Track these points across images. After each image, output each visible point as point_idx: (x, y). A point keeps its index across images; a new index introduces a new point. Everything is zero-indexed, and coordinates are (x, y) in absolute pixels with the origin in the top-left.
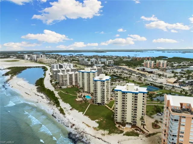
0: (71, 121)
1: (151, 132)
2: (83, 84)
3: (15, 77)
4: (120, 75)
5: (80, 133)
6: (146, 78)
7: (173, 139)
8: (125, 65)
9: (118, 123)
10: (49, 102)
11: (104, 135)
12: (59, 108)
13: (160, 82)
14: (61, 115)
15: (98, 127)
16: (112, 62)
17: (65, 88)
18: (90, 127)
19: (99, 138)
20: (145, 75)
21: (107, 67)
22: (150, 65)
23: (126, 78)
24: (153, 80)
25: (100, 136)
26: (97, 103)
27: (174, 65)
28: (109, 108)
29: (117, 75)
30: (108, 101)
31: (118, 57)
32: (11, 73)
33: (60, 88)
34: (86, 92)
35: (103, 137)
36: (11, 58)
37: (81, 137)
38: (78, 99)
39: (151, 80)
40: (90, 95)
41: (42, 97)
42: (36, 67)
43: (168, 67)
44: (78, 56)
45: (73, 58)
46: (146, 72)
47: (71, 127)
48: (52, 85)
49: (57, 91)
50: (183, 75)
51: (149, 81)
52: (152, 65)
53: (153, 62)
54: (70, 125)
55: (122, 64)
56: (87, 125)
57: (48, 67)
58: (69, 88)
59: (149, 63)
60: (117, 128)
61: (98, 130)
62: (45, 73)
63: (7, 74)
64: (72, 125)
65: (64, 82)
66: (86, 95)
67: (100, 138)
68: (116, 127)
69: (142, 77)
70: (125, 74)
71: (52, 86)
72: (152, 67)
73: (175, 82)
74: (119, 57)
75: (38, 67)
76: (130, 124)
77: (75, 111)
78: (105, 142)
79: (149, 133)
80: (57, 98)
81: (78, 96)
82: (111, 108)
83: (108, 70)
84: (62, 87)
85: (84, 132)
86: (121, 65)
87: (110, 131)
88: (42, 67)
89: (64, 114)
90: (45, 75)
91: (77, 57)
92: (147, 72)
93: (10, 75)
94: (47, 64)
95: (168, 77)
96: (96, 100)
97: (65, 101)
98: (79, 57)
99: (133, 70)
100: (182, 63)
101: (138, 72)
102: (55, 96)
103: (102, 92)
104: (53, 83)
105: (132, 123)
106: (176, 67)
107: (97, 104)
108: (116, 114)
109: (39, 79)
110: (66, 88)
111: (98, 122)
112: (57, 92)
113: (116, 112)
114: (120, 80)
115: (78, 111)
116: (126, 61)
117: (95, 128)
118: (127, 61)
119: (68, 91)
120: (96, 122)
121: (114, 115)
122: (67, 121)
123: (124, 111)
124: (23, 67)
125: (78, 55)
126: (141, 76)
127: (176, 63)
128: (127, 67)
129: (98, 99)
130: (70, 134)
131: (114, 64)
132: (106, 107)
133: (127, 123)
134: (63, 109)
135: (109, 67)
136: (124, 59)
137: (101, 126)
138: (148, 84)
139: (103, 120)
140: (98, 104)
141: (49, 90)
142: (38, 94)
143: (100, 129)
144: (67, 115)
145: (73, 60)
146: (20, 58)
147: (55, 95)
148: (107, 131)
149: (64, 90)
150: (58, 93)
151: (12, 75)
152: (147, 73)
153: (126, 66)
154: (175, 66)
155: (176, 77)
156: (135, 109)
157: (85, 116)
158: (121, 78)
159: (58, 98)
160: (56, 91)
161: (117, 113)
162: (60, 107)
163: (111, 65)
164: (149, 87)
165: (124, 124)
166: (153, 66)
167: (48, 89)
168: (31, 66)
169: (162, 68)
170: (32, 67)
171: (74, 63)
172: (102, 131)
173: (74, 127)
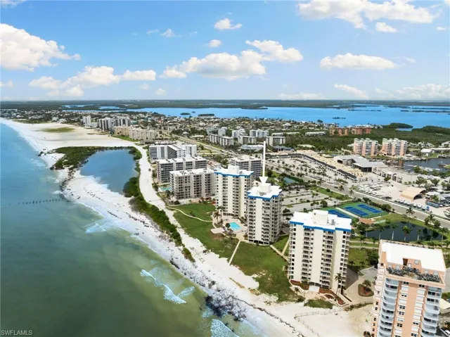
0: (208, 275)
1: (355, 303)
2: (225, 197)
3: (77, 174)
4: (299, 174)
5: (226, 299)
6: (355, 185)
7: (387, 317)
8: (312, 149)
9: (295, 281)
10: (159, 233)
11: (269, 303)
12: (181, 248)
13: (385, 195)
14: (188, 262)
15: (259, 288)
16: (281, 140)
17: (185, 203)
18: (243, 287)
19: (260, 309)
20: (354, 177)
21: (271, 154)
22: (367, 150)
23: (312, 182)
24: (371, 190)
25: (263, 306)
26: (254, 239)
27: (424, 151)
28: (277, 251)
29: (294, 175)
30: (275, 236)
31: (295, 123)
32: (67, 164)
33: (177, 203)
34: (229, 214)
35: (267, 308)
36: (54, 121)
37: (230, 305)
38: (216, 231)
39: (367, 189)
40: (239, 221)
41: (144, 222)
42: (115, 147)
43: (409, 155)
44: (203, 117)
45: (192, 126)
46: (358, 169)
47: (210, 286)
48: (158, 194)
49: (172, 210)
50: (438, 178)
51: (362, 192)
52: (373, 151)
53: (374, 143)
54: (207, 283)
55: (304, 146)
56: (237, 283)
57: (140, 148)
58: (195, 204)
59: (364, 145)
60: (293, 292)
61: (259, 294)
62: (138, 165)
63: (59, 165)
64: (210, 282)
65: (184, 190)
66: (231, 220)
67: (263, 308)
68: (291, 290)
69: (347, 180)
70: (310, 172)
71: (158, 198)
72: (372, 155)
73: (417, 197)
74: (299, 124)
75: (119, 148)
76: (317, 285)
77: (212, 256)
78: (271, 315)
79: (350, 304)
80: (173, 225)
81: (215, 224)
82: (281, 251)
83: (273, 161)
84: (180, 201)
85: (233, 297)
86: (302, 148)
87: (280, 297)
88: (129, 148)
89: (193, 260)
90: (138, 170)
91: (201, 124)
92: (360, 168)
93: (66, 170)
94: (137, 140)
95: (406, 183)
96: (251, 234)
97: (191, 232)
98: (206, 122)
99: (328, 161)
100: (443, 144)
101: (339, 166)
102: (169, 223)
103: (264, 219)
104: (160, 190)
105: (321, 283)
106: (427, 155)
107: (253, 243)
108: (292, 266)
109: (128, 181)
110: (188, 203)
111: (257, 280)
112: (172, 213)
113: (292, 262)
114: (299, 186)
115: (218, 256)
116: (313, 136)
117: (252, 291)
118: (316, 135)
119: (194, 212)
120: (253, 278)
121: (287, 268)
122: (200, 275)
123: (306, 262)
124: (88, 148)
125: (202, 115)
126: (344, 180)
127: (429, 144)
128: (315, 155)
129: (256, 232)
130: (209, 299)
131: (287, 145)
132: (272, 249)
133: (312, 284)
134: (189, 249)
135: (275, 154)
136: (309, 130)
137: (264, 288)
138: (359, 200)
139: (267, 276)
140: (256, 241)
141: (154, 209)
142: (134, 214)
143: (262, 292)
144: (198, 262)
145: (194, 131)
146: (74, 122)
147: (168, 219)
148: (275, 297)
149: (185, 207)
150: (174, 216)
151: (70, 169)
152: (360, 172)
153: (313, 152)
154: (425, 154)
155: (423, 185)
156: (328, 259)
157: (232, 265)
158: (301, 182)
159: (176, 227)
160: (170, 209)
161: (293, 264)
162: (184, 246)
163: (278, 147)
164: (360, 206)
165: (305, 284)
166: (375, 153)
167: (153, 206)
168: (105, 146)
169: (395, 157)
170: (106, 148)
171: (196, 138)
172: (265, 297)
173: (214, 287)
